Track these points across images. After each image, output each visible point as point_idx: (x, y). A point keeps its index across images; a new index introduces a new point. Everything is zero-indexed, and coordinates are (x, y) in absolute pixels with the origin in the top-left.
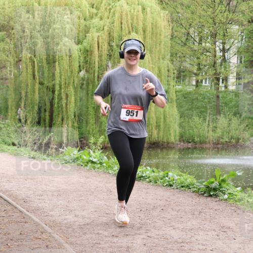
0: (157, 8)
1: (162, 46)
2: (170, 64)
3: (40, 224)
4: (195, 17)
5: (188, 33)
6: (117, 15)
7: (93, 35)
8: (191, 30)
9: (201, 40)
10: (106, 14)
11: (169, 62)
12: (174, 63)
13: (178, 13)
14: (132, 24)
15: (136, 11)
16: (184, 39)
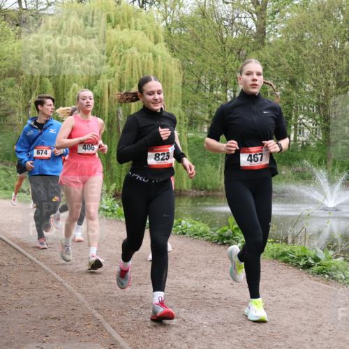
0: (168, 55)
1: (174, 93)
2: (181, 112)
3: (50, 273)
4: (206, 65)
5: (200, 81)
6: (128, 62)
7: (104, 81)
8: (203, 78)
9: (212, 88)
10: (117, 61)
11: (180, 110)
12: (186, 110)
13: (189, 61)
14: (143, 71)
15: (147, 58)
16: (195, 87)
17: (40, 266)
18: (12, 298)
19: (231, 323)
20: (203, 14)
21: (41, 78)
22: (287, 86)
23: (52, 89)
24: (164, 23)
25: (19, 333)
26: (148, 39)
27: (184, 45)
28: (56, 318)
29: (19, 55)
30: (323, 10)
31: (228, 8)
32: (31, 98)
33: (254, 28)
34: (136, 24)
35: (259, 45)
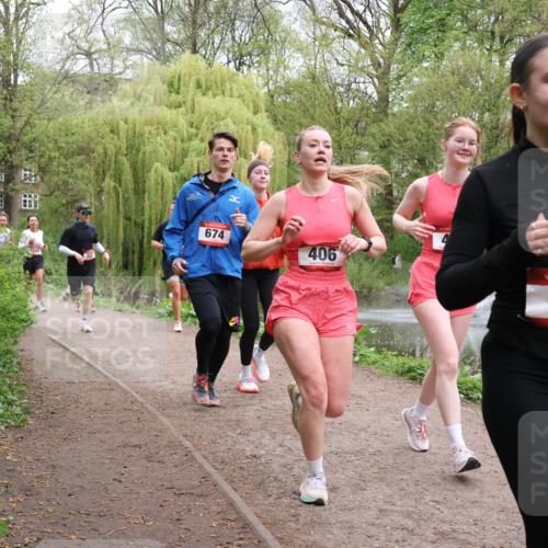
0: (271, 128)
7: (193, 160)
15: (244, 131)
17: (117, 383)
18: (84, 421)
19: (347, 453)
20: (314, 78)
21: (116, 156)
22: (415, 166)
23: (129, 169)
24: (266, 90)
25: (93, 463)
26: (245, 108)
27: (291, 115)
28: (135, 446)
29: (90, 129)
30: (458, 74)
31: (344, 71)
32: (104, 179)
33: (375, 95)
34: (231, 90)
35: (381, 116)
